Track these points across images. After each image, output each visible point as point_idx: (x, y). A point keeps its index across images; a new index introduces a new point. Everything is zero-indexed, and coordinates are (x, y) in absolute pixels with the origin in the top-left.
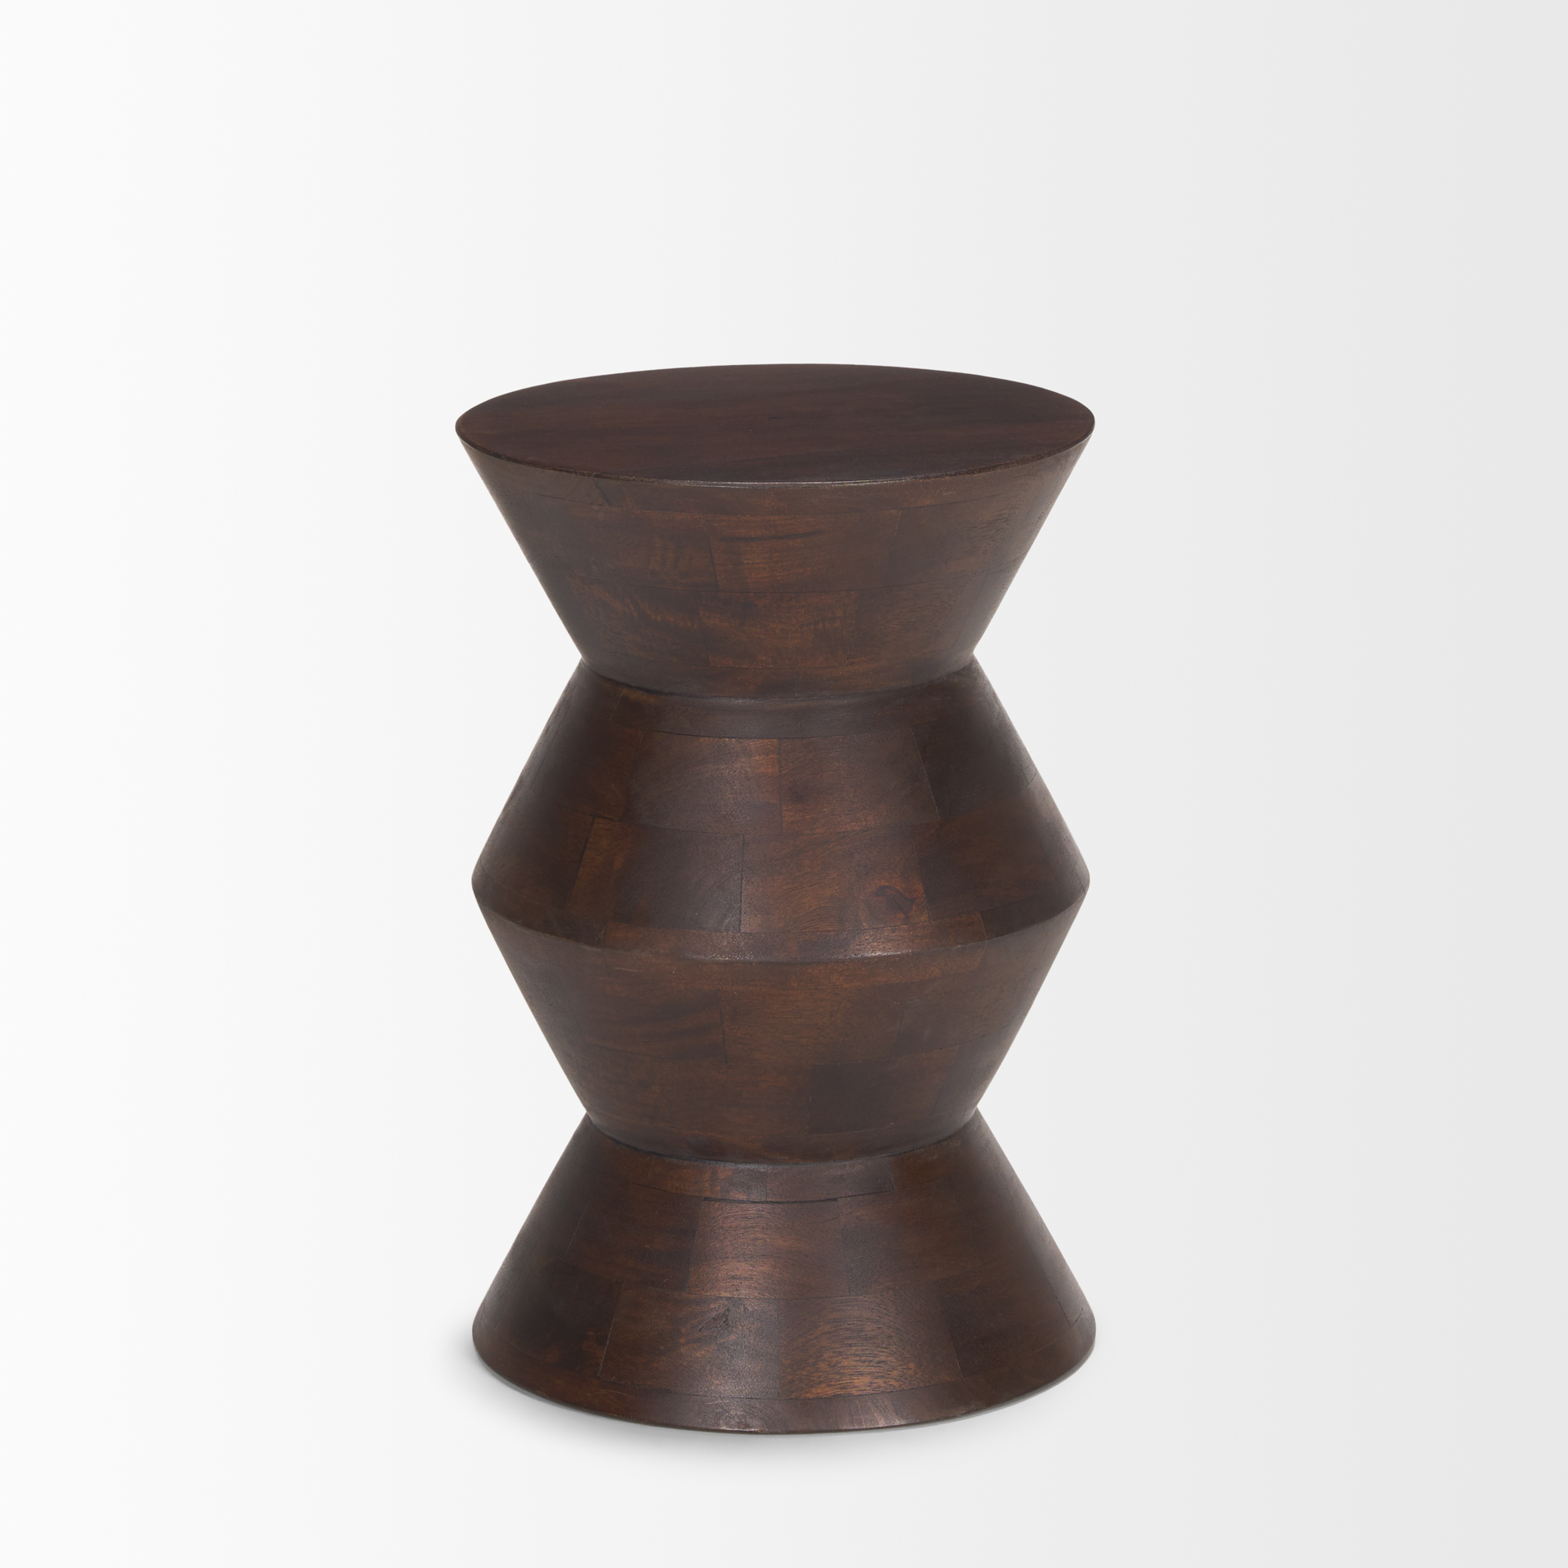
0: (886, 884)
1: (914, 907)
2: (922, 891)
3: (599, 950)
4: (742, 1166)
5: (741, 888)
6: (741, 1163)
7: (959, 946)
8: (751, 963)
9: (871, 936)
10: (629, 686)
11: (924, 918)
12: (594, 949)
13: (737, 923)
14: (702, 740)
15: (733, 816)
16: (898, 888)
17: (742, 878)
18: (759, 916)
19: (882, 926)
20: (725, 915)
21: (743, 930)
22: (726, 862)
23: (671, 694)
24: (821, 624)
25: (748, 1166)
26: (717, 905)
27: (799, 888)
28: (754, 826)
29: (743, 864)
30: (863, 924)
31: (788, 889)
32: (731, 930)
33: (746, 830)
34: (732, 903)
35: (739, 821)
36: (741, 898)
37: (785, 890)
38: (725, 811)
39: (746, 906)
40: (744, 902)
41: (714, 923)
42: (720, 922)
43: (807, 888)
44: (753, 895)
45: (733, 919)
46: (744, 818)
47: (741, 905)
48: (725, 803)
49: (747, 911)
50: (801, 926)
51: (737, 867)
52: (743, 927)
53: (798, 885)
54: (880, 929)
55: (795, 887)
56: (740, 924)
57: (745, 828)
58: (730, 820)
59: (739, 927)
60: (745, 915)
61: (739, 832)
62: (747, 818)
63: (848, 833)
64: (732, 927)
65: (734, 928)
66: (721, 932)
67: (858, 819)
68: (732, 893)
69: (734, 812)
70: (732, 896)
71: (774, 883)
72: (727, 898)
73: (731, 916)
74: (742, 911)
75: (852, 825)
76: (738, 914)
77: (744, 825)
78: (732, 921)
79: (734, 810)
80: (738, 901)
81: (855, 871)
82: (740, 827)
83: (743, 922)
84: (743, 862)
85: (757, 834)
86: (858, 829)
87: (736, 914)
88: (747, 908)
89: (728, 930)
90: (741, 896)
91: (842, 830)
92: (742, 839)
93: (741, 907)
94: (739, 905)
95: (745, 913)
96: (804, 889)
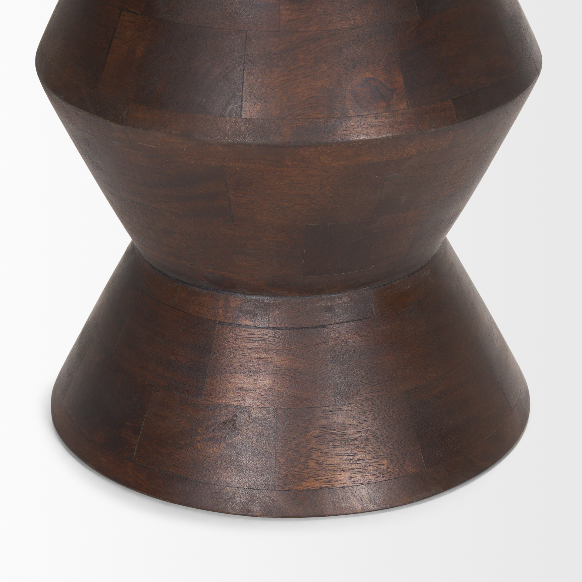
0: (371, 76)
1: (395, 97)
2: (402, 82)
3: (122, 127)
4: (249, 297)
5: (243, 78)
6: (248, 295)
7: (433, 130)
8: (250, 145)
9: (356, 122)
11: (403, 106)
12: (119, 126)
13: (239, 110)
15: (237, 14)
16: (381, 79)
17: (244, 70)
18: (259, 103)
19: (366, 113)
20: (228, 102)
21: (244, 116)
22: (231, 55)
25: (255, 297)
26: (222, 93)
27: (294, 79)
28: (255, 23)
29: (245, 57)
30: (349, 112)
31: (284, 80)
32: (234, 116)
33: (248, 27)
34: (235, 92)
35: (243, 18)
36: (243, 87)
37: (282, 81)
38: (230, 9)
39: (247, 94)
40: (246, 91)
41: (219, 109)
42: (224, 108)
43: (300, 80)
44: (254, 85)
45: (236, 106)
46: (247, 16)
47: (243, 94)
48: (230, 2)
49: (248, 99)
50: (295, 113)
51: (240, 60)
52: (244, 113)
53: (293, 77)
54: (364, 116)
55: (291, 79)
56: (241, 111)
57: (248, 25)
58: (235, 17)
59: (241, 113)
60: (246, 103)
61: (243, 29)
62: (250, 16)
63: (338, 30)
64: (235, 113)
65: (236, 114)
66: (225, 117)
67: (347, 18)
68: (235, 82)
69: (238, 11)
70: (235, 85)
71: (272, 74)
72: (230, 87)
73: (234, 103)
74: (243, 99)
75: (342, 23)
76: (240, 101)
77: (247, 22)
78: (234, 108)
79: (238, 9)
80: (240, 90)
81: (344, 65)
82: (244, 24)
83: (244, 109)
84: (245, 55)
85: (258, 30)
86: (347, 27)
87: (239, 102)
88: (248, 96)
89: (231, 116)
90: (243, 85)
91: (333, 28)
92: (245, 35)
93: (242, 95)
94: (241, 93)
95: (246, 101)
96: (298, 81)
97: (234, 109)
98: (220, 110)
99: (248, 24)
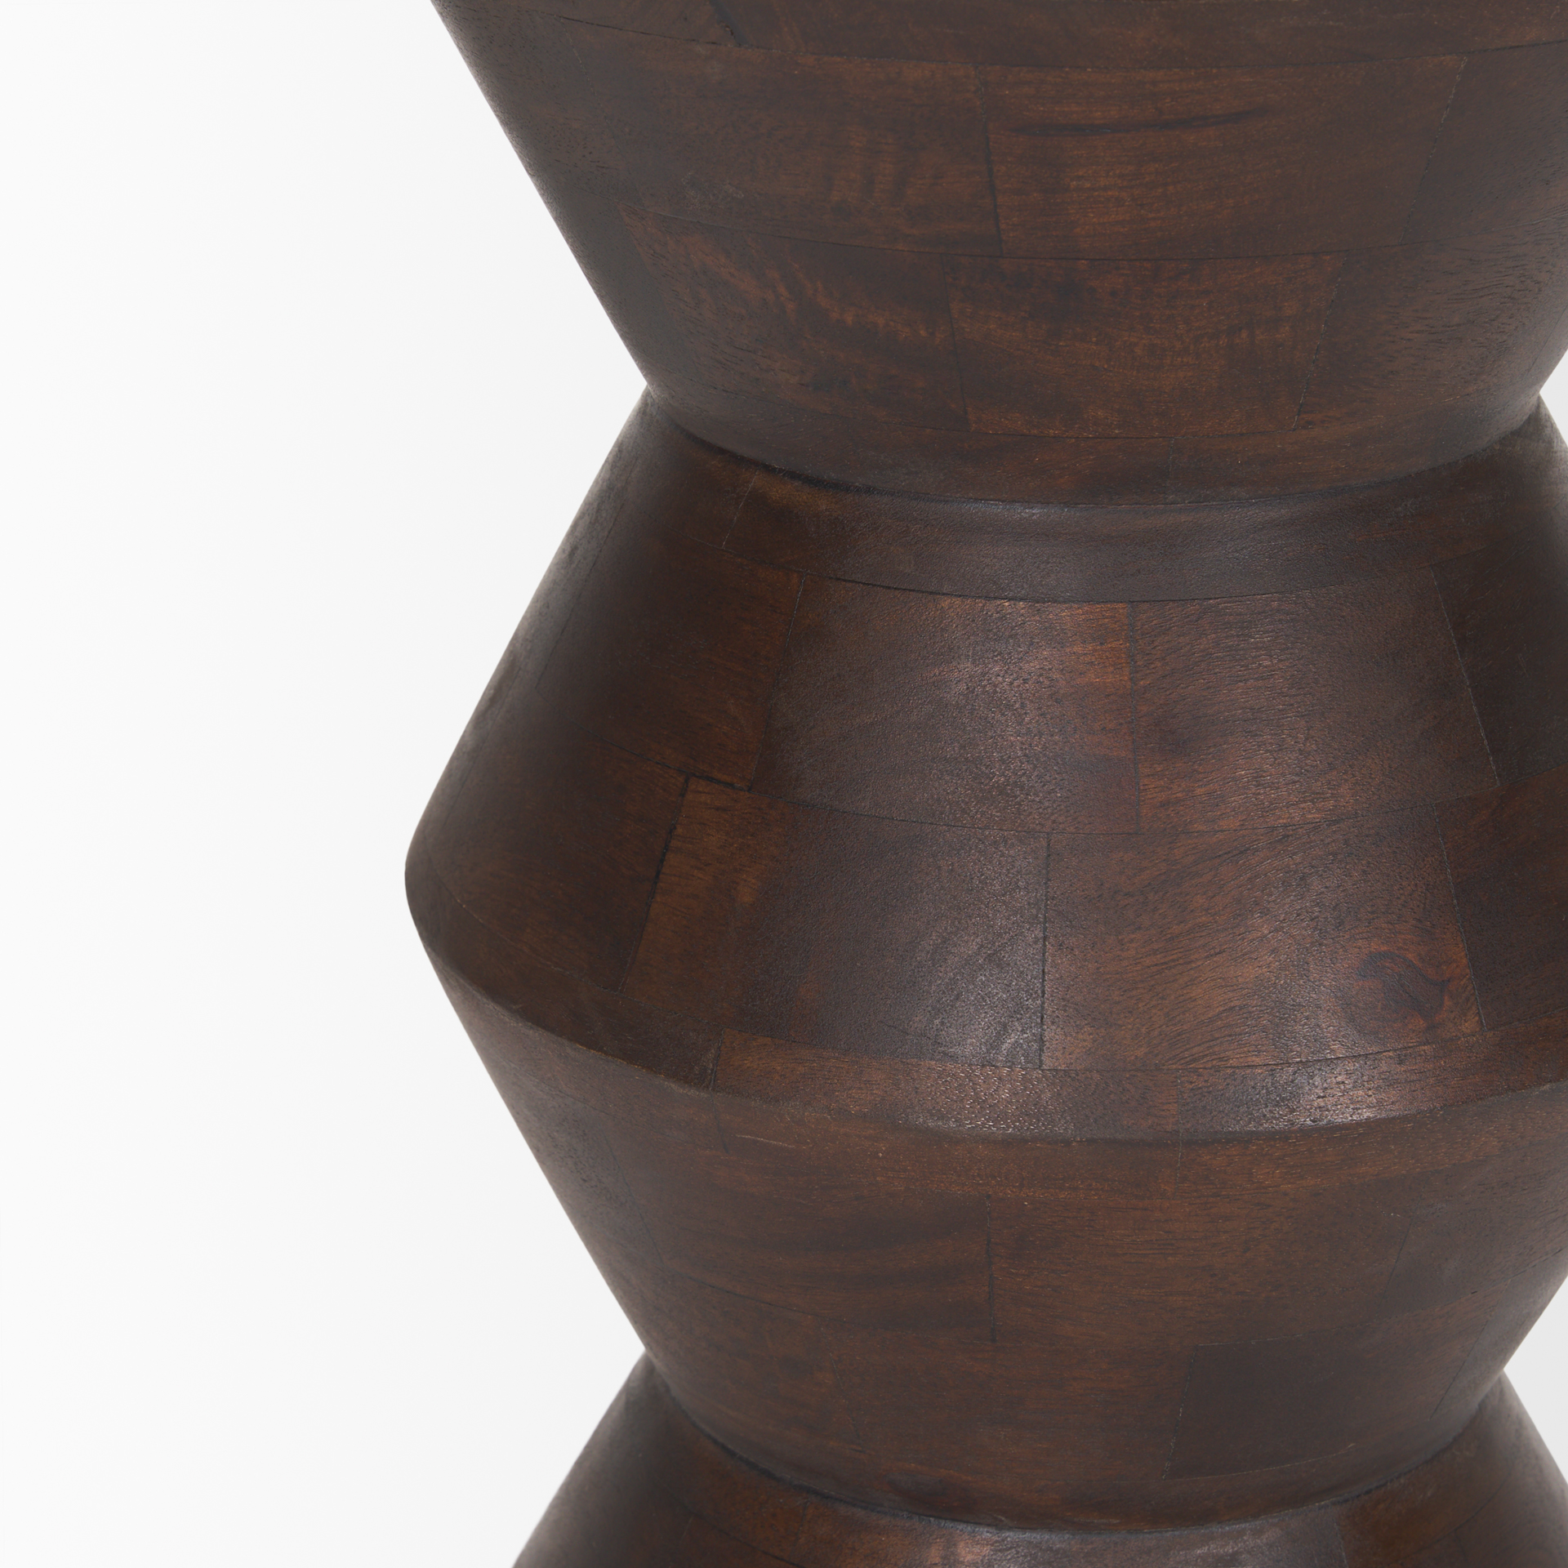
0: (1384, 948)
1: (1448, 1002)
2: (1465, 961)
3: (704, 1095)
4: (1011, 1536)
5: (1044, 961)
6: (1010, 1529)
7: (1547, 1087)
8: (1067, 1143)
9: (1349, 1074)
10: (768, 469)
11: (1469, 1025)
12: (693, 1092)
13: (1035, 1046)
14: (945, 603)
15: (1022, 788)
16: (1410, 956)
17: (1045, 938)
18: (1088, 1029)
19: (1375, 1049)
20: (1005, 1026)
21: (1048, 1063)
22: (1007, 898)
23: (869, 490)
24: (1244, 334)
25: (1027, 1535)
26: (985, 1001)
27: (1181, 961)
28: (1072, 811)
29: (1046, 905)
30: (1332, 1047)
31: (1156, 965)
32: (1020, 1063)
33: (1054, 822)
34: (1022, 998)
35: (1037, 799)
36: (1043, 986)
37: (1149, 967)
38: (1003, 775)
39: (1056, 1004)
40: (1052, 996)
41: (978, 1044)
42: (994, 1042)
43: (1199, 963)
44: (1073, 980)
45: (1025, 1035)
46: (1049, 793)
47: (1043, 1003)
48: (1002, 757)
49: (1058, 1017)
50: (1186, 1054)
51: (1034, 911)
52: (1049, 1056)
53: (1180, 955)
54: (1371, 1056)
55: (1173, 960)
56: (1041, 1050)
57: (1053, 818)
58: (1016, 797)
59: (1040, 1055)
60: (1054, 1027)
61: (1038, 828)
62: (1056, 792)
63: (1294, 827)
64: (1023, 1055)
65: (1026, 1057)
66: (997, 1067)
67: (1317, 793)
68: (1022, 972)
69: (1024, 779)
70: (1022, 980)
71: (1122, 950)
72: (1009, 985)
73: (1020, 1029)
74: (1045, 1016)
75: (1303, 808)
76: (1037, 1023)
77: (1049, 810)
78: (1021, 1041)
79: (1024, 774)
80: (1036, 993)
81: (1312, 920)
82: (1040, 814)
83: (1047, 1044)
84: (1047, 900)
85: (1081, 831)
86: (1318, 818)
87: (1033, 1025)
88: (1057, 1009)
89: (1013, 1063)
90: (1044, 980)
91: (1281, 821)
92: (1044, 843)
93: (1043, 1008)
94: (1039, 1002)
95: (1053, 1023)
96: (1194, 965)
97: (1022, 1044)
98: (981, 1048)
99: (1052, 814)
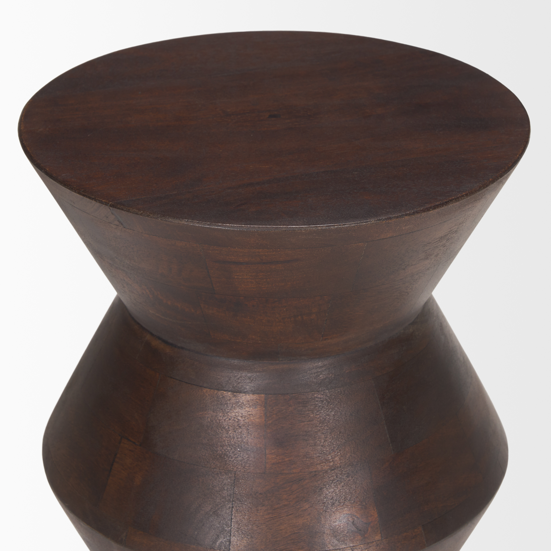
1: (370, 530)
2: (377, 515)
5: (232, 515)
10: (152, 334)
11: (378, 537)
13: (228, 543)
14: (205, 390)
15: (227, 456)
17: (233, 507)
18: (245, 539)
19: (343, 546)
20: (218, 536)
22: (221, 493)
23: (182, 348)
24: (299, 317)
26: (212, 527)
27: (278, 517)
28: (243, 465)
29: (233, 496)
30: (328, 546)
31: (269, 518)
32: (223, 549)
33: (237, 468)
34: (224, 527)
35: (232, 460)
36: (231, 523)
37: (267, 519)
38: (221, 451)
39: (235, 530)
40: (234, 527)
41: (209, 541)
42: (214, 541)
43: (284, 518)
44: (241, 522)
45: (225, 540)
46: (236, 458)
47: (231, 529)
48: (221, 445)
49: (235, 534)
50: (278, 548)
51: (229, 498)
52: (232, 547)
53: (277, 515)
54: (342, 549)
55: (275, 517)
56: (230, 545)
57: (237, 466)
58: (225, 459)
59: (229, 546)
60: (234, 537)
61: (232, 469)
62: (238, 458)
63: (318, 472)
64: (224, 546)
65: (225, 547)
66: (215, 549)
67: (327, 460)
68: (225, 518)
69: (228, 453)
70: (224, 521)
71: (258, 512)
72: (220, 522)
73: (223, 537)
74: (232, 533)
75: (322, 465)
76: (229, 536)
77: (236, 464)
78: (223, 541)
79: (228, 451)
80: (229, 525)
81: (323, 503)
82: (233, 465)
83: (232, 543)
84: (234, 494)
85: (246, 472)
86: (327, 468)
87: (227, 536)
88: (236, 531)
89: (220, 548)
90: (231, 521)
91: (314, 470)
92: (234, 476)
93: (231, 531)
94: (230, 528)
95: (234, 536)
96: (282, 518)
97: (223, 542)
98: (210, 543)
99: (237, 465)
